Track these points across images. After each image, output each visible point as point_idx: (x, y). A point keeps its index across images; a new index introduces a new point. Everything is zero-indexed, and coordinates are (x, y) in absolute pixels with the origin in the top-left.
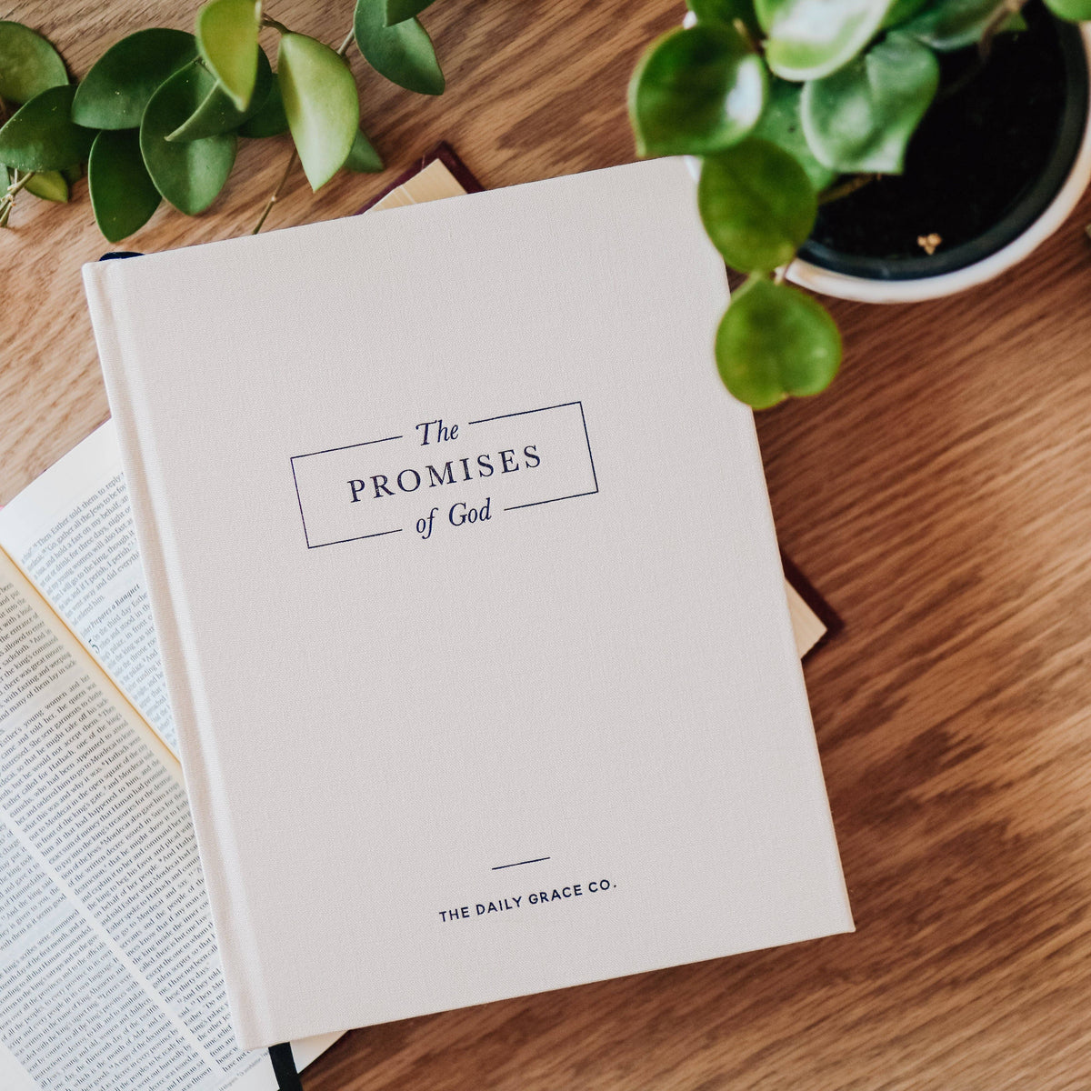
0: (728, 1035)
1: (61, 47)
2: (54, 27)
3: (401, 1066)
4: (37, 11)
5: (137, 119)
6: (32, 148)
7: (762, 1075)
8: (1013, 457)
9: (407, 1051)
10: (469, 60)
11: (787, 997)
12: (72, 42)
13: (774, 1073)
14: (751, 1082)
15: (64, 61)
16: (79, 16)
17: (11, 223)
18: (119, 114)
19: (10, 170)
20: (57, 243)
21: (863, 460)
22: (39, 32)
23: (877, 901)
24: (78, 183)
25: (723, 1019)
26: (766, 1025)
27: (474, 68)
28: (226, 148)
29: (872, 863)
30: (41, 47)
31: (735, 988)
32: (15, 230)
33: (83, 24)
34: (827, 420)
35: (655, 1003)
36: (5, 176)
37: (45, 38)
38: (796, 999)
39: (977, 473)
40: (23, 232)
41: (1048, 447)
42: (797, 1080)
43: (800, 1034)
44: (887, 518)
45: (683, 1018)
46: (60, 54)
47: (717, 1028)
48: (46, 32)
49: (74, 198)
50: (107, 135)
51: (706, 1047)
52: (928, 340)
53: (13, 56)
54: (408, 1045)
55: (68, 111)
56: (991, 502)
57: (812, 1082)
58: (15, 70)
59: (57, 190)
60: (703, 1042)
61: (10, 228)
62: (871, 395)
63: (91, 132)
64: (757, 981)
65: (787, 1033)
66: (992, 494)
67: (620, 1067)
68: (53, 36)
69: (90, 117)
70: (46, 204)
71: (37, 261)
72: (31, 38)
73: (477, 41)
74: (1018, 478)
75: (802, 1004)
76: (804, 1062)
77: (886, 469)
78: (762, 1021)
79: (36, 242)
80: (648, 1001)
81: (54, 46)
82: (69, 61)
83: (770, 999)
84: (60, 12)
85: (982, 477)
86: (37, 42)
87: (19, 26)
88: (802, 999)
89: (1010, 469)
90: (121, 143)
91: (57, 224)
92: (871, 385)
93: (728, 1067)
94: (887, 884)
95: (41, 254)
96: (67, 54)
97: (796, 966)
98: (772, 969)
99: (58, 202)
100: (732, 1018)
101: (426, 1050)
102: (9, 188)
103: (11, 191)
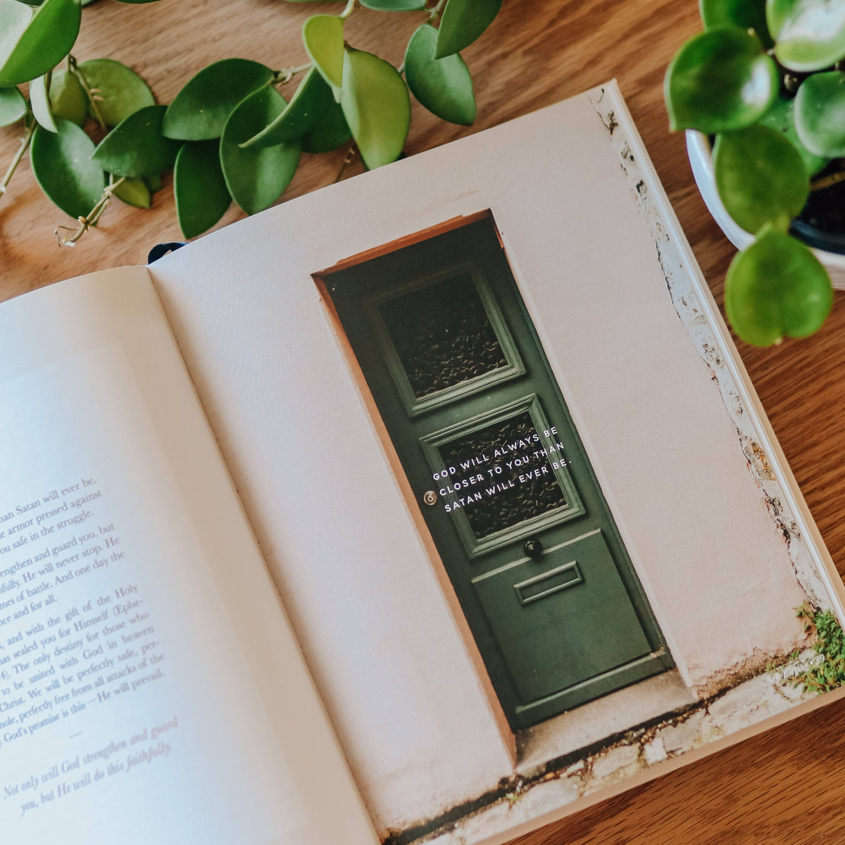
1: (151, 83)
2: (145, 66)
4: (132, 53)
5: (218, 129)
6: (128, 157)
10: (491, 104)
12: (161, 79)
15: (153, 94)
16: (167, 58)
17: (100, 224)
18: (202, 128)
19: (107, 174)
20: (138, 242)
21: (815, 445)
22: (132, 69)
23: (823, 828)
24: (158, 194)
27: (494, 110)
28: (292, 155)
29: (820, 793)
30: (135, 82)
32: (103, 230)
33: (172, 64)
34: (785, 409)
36: (102, 180)
37: (138, 74)
40: (109, 232)
44: (836, 493)
46: (150, 88)
48: (138, 69)
49: (154, 205)
50: (191, 146)
53: (111, 87)
55: (160, 126)
58: (112, 98)
59: (142, 198)
61: (99, 228)
62: (821, 390)
63: (177, 144)
68: (145, 74)
69: (178, 131)
70: (130, 210)
71: (121, 255)
72: (126, 73)
73: (499, 88)
77: (835, 452)
79: (122, 239)
81: (145, 81)
82: (157, 94)
84: (151, 55)
86: (131, 77)
87: (118, 64)
90: (204, 151)
91: (140, 225)
92: (823, 381)
94: (832, 813)
95: (124, 250)
96: (155, 89)
99: (142, 208)
102: (106, 189)
103: (108, 190)
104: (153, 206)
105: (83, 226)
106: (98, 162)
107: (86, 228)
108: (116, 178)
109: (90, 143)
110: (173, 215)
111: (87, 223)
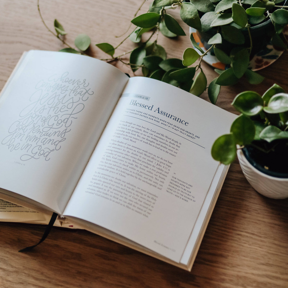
8: (252, 243)
18: (166, 68)
39: (244, 240)
41: (260, 247)
52: (256, 212)
56: (241, 247)
66: (243, 246)
69: (162, 66)
74: (250, 248)
85: (244, 242)
89: (250, 245)
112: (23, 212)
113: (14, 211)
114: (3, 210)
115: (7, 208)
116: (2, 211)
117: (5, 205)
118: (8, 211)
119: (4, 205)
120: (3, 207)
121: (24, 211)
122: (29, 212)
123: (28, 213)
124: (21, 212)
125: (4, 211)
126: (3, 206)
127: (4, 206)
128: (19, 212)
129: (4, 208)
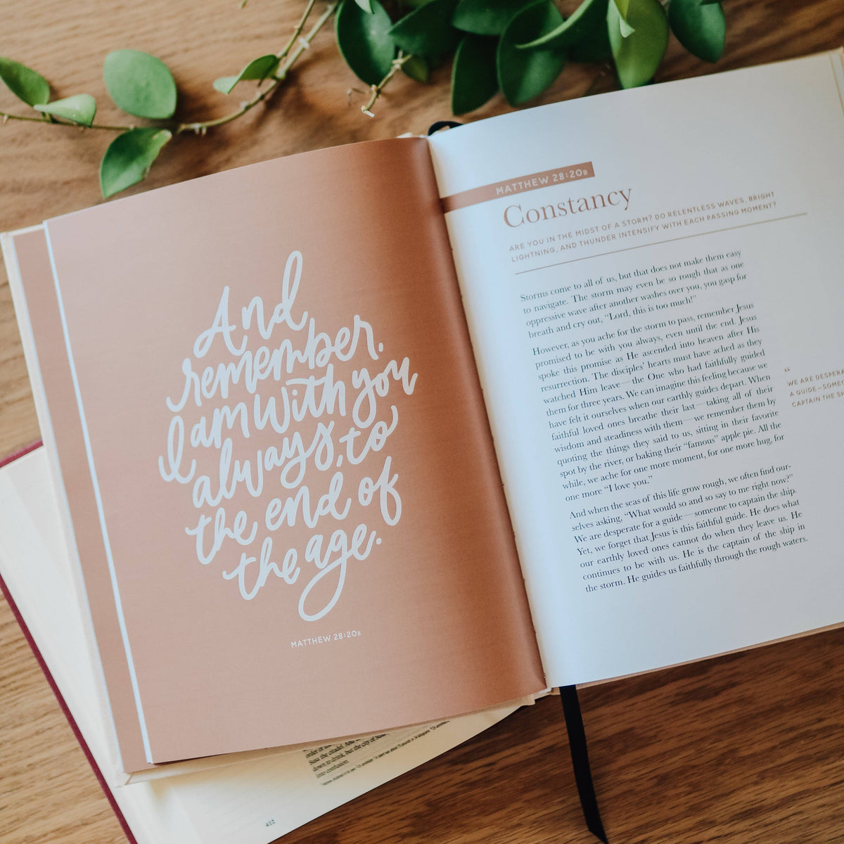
0: (773, 777)
3: (532, 751)
5: (500, 29)
6: (418, 38)
7: (791, 813)
9: (537, 741)
11: (822, 758)
13: (801, 812)
14: (784, 816)
18: (486, 25)
19: (397, 49)
24: (435, 71)
25: (771, 765)
26: (803, 776)
31: (784, 744)
32: (386, 96)
35: (725, 743)
36: (391, 54)
38: (827, 761)
40: (390, 97)
42: (816, 822)
43: (825, 788)
45: (744, 758)
47: (766, 771)
51: (756, 783)
54: (539, 737)
57: (826, 826)
59: (422, 73)
60: (754, 779)
63: (462, 34)
64: (802, 742)
65: (816, 785)
67: (690, 785)
69: (465, 23)
75: (830, 766)
76: (824, 809)
78: (799, 773)
80: (720, 740)
83: (809, 757)
88: (833, 762)
90: (483, 45)
91: (416, 96)
93: (769, 801)
95: (399, 115)
97: (832, 738)
98: (815, 736)
99: (420, 81)
100: (779, 766)
101: (551, 743)
102: (395, 62)
103: (398, 63)
104: (431, 82)
105: (375, 94)
106: (392, 38)
107: (377, 96)
108: (405, 55)
109: (387, 21)
110: (447, 91)
111: (379, 92)
112: (409, 741)
113: (381, 755)
114: (345, 771)
115: (348, 757)
116: (341, 776)
117: (338, 754)
118: (361, 764)
119: (334, 755)
120: (337, 763)
121: (410, 738)
122: (428, 731)
123: (426, 735)
124: (403, 744)
125: (348, 772)
126: (334, 760)
127: (338, 757)
128: (396, 748)
129: (340, 765)
